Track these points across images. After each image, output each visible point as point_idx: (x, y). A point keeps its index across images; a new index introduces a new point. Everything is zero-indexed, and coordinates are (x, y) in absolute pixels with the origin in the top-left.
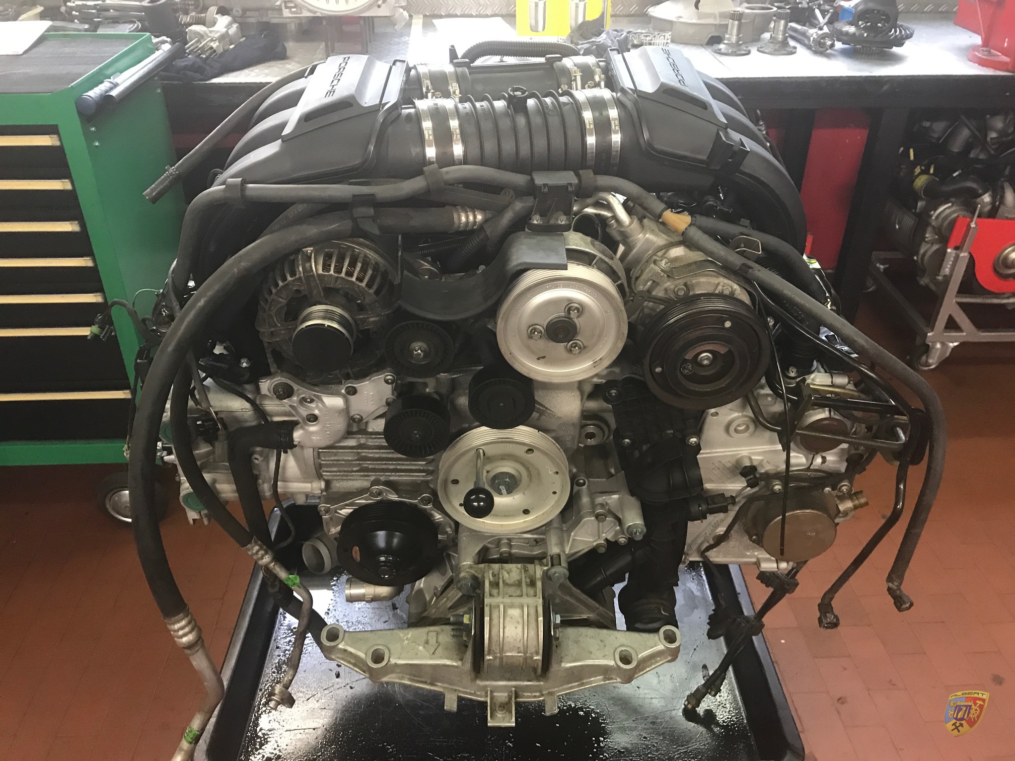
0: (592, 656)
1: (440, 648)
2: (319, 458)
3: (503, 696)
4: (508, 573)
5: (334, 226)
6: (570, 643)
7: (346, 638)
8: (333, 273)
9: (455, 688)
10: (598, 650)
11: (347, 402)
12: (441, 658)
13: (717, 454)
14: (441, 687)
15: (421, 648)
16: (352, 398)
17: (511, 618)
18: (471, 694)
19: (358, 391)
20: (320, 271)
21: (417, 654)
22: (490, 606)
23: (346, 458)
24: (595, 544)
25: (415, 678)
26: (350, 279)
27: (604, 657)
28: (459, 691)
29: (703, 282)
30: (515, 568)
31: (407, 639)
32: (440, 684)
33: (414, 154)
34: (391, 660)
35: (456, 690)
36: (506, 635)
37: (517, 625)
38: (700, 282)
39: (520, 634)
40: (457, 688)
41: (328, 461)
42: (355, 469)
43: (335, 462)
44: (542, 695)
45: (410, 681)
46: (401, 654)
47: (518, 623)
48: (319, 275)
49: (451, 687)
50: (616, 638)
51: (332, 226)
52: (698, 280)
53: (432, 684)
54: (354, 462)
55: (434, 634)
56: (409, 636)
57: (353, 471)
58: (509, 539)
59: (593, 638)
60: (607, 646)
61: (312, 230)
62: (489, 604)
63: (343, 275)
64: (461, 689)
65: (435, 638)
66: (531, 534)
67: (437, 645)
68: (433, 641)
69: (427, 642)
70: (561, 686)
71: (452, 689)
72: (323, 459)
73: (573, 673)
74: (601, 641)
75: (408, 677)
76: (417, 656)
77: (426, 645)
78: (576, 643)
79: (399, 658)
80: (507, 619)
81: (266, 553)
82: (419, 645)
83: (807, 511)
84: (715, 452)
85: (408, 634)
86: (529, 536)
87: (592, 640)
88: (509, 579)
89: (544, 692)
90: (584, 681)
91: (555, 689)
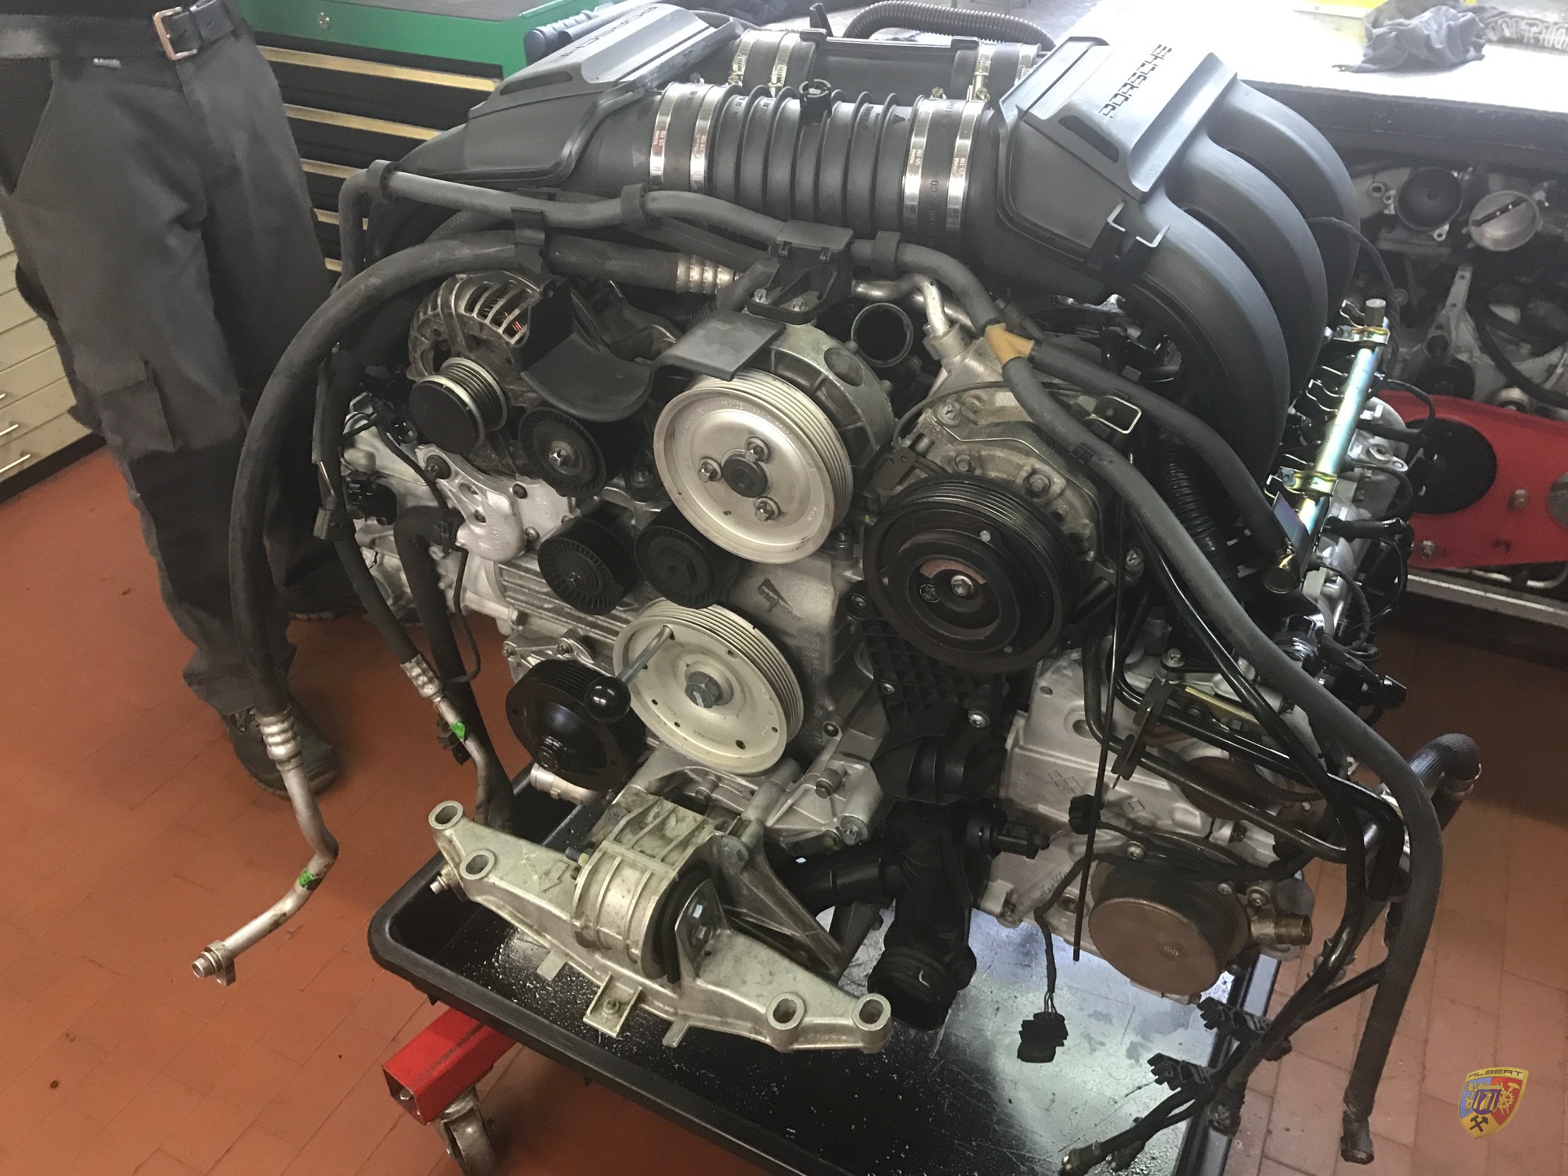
0: (743, 989)
1: (557, 889)
2: (501, 575)
3: (626, 991)
4: (677, 821)
5: (494, 249)
6: (730, 957)
7: (459, 826)
8: (475, 316)
9: (568, 951)
10: (759, 983)
11: (513, 504)
12: (550, 901)
13: (1052, 760)
14: (549, 941)
15: (535, 877)
16: (522, 502)
17: (623, 881)
18: (586, 969)
19: (529, 493)
20: (462, 310)
21: (526, 883)
22: (605, 854)
23: (532, 586)
24: (823, 829)
25: (519, 915)
26: (494, 329)
27: (758, 996)
28: (572, 958)
29: (999, 457)
30: (691, 818)
31: (528, 859)
32: (549, 937)
33: (635, 163)
34: (491, 875)
35: (567, 955)
36: (607, 901)
37: (625, 893)
38: (994, 456)
39: (625, 908)
40: (571, 954)
41: (511, 583)
42: (546, 606)
43: (518, 588)
44: (675, 1014)
45: (510, 916)
46: (507, 874)
47: (629, 892)
48: (459, 316)
49: (563, 948)
50: (795, 979)
51: (492, 249)
52: (992, 453)
53: (538, 933)
54: (540, 596)
55: (564, 866)
56: (533, 856)
57: (542, 608)
58: (719, 778)
59: (762, 965)
60: (774, 984)
61: (465, 252)
62: (604, 849)
63: (487, 321)
64: (576, 957)
65: (561, 873)
66: (747, 781)
67: (557, 881)
68: (555, 875)
69: (547, 874)
70: (701, 1012)
71: (563, 951)
72: (507, 579)
73: (712, 1001)
74: (771, 973)
75: (511, 909)
76: (523, 885)
77: (543, 876)
78: (736, 961)
79: (501, 878)
80: (618, 881)
81: (430, 681)
82: (536, 873)
83: (1160, 907)
84: (1052, 756)
85: (533, 853)
86: (744, 783)
87: (759, 966)
88: (673, 829)
89: (680, 1012)
90: (729, 1020)
91: (694, 1014)
